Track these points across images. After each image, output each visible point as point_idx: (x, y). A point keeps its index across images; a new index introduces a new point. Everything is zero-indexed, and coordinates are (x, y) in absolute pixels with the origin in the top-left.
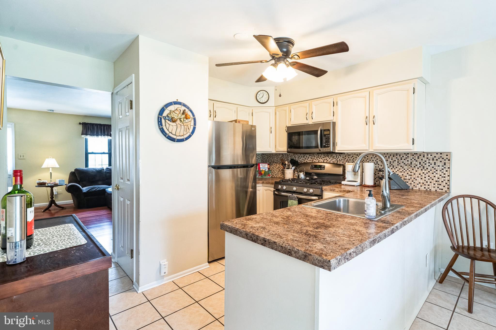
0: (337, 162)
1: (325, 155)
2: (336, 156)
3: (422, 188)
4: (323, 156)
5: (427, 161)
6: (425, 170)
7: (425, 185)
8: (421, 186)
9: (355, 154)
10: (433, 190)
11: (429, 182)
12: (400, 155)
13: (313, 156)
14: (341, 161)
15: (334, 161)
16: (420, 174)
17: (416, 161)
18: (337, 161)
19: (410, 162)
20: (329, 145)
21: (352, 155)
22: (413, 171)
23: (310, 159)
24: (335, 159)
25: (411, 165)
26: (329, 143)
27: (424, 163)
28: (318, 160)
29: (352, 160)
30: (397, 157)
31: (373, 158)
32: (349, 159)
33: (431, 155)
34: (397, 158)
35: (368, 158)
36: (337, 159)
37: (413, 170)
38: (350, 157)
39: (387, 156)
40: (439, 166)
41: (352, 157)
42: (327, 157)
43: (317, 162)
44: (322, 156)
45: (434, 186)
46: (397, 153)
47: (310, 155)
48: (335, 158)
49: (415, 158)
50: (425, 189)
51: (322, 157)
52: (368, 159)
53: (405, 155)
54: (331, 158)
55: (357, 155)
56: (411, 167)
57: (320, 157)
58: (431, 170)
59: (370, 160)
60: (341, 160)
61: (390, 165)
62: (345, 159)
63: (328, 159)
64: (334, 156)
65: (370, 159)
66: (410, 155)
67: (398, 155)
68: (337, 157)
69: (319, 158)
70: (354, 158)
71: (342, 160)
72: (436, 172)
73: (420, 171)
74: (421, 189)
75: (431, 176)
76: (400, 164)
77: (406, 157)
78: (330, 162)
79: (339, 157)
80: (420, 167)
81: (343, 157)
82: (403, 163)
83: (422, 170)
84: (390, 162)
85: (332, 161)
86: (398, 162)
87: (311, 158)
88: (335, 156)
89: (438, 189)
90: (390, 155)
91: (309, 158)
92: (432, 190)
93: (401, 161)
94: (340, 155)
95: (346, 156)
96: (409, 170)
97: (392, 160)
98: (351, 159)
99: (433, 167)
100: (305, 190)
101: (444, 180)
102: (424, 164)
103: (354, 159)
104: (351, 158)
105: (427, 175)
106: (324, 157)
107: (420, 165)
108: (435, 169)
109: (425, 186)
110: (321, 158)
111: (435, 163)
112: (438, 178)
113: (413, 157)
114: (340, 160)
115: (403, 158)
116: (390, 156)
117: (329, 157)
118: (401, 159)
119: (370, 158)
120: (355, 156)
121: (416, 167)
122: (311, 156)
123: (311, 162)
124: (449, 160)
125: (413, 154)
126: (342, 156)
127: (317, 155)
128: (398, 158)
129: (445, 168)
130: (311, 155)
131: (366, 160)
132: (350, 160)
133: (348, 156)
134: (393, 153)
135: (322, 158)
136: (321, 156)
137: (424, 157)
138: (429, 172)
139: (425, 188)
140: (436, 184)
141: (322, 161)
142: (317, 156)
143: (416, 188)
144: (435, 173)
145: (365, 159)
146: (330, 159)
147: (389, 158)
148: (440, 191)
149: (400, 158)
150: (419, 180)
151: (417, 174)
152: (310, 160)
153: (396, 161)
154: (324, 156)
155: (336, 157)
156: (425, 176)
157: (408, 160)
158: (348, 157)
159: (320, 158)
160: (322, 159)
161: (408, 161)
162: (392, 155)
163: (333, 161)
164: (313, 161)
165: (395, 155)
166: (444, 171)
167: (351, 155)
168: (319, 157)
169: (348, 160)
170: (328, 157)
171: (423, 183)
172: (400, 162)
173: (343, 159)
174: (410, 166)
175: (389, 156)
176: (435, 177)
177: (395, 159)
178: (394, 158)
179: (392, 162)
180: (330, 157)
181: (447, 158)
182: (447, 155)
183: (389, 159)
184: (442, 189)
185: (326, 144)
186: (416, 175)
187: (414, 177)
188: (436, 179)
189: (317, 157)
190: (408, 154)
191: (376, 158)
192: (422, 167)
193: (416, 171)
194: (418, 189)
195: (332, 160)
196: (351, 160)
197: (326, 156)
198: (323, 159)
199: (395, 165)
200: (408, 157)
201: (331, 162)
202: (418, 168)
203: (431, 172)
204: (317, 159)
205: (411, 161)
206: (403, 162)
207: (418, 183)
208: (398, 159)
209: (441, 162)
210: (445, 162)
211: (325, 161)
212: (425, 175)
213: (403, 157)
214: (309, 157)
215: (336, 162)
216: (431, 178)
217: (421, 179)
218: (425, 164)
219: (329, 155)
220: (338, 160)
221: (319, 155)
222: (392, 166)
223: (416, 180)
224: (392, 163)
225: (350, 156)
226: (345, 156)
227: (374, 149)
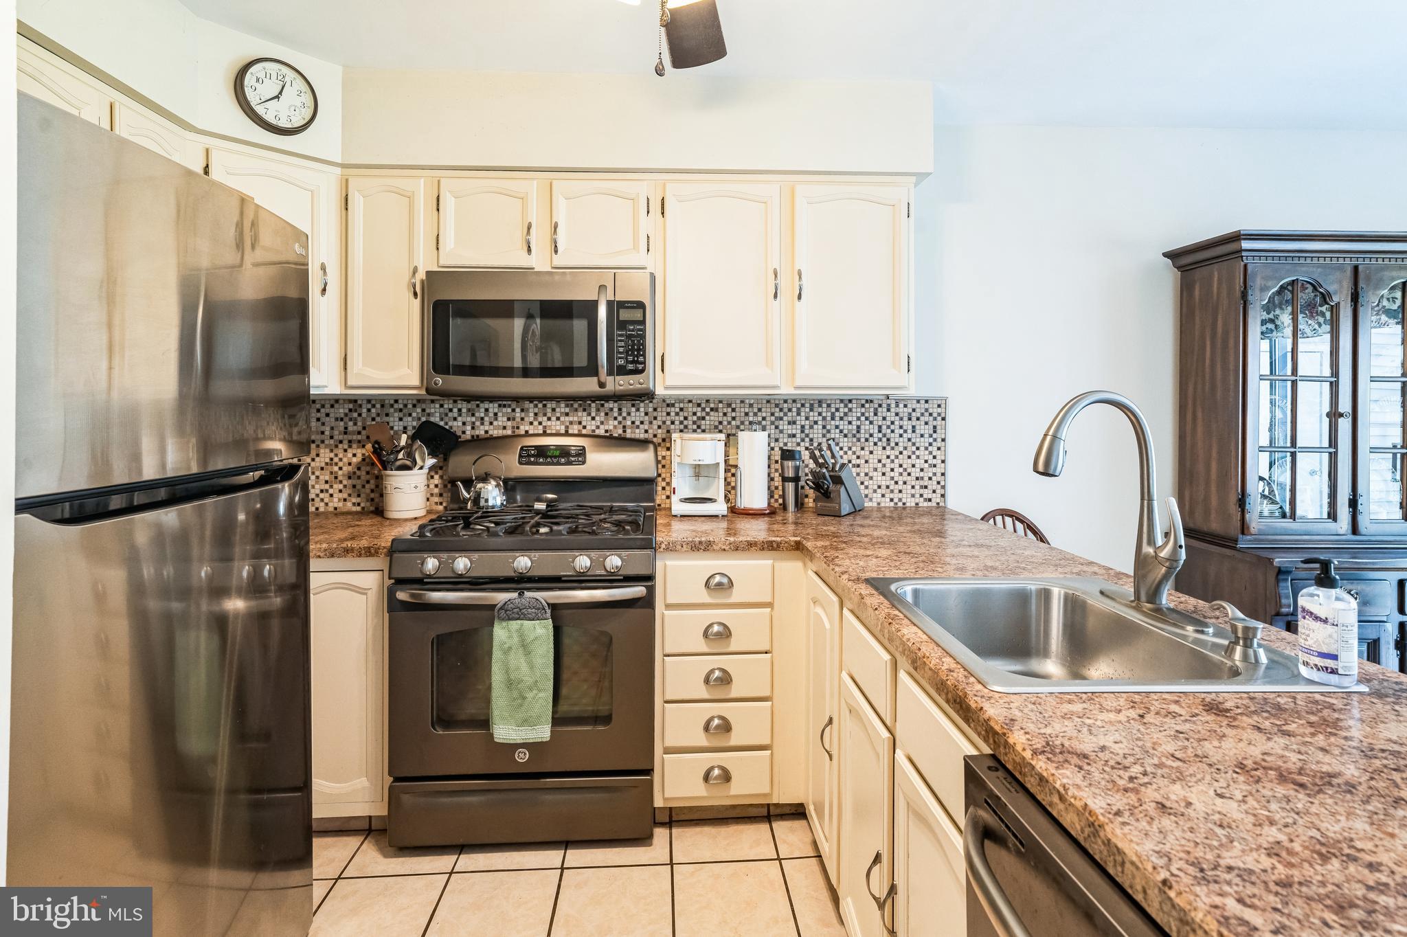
0: (624, 431)
1: (572, 405)
2: (620, 409)
3: (886, 502)
4: (563, 410)
5: (897, 423)
6: (893, 449)
7: (892, 491)
8: (883, 496)
9: (690, 401)
10: (911, 503)
11: (901, 483)
12: (829, 406)
13: (518, 410)
14: (638, 427)
15: (611, 427)
16: (880, 461)
17: (871, 423)
18: (621, 426)
19: (855, 427)
20: (640, 367)
21: (682, 405)
22: (863, 452)
23: (502, 420)
24: (615, 419)
25: (858, 435)
26: (641, 359)
27: (888, 427)
28: (540, 423)
29: (681, 423)
30: (820, 410)
31: (751, 414)
32: (668, 418)
33: (905, 406)
34: (820, 414)
35: (734, 414)
36: (624, 418)
37: (863, 449)
38: (673, 414)
39: (794, 410)
40: (922, 436)
41: (681, 413)
42: (580, 414)
43: (536, 432)
44: (558, 410)
45: (913, 491)
46: (819, 398)
47: (505, 406)
48: (616, 414)
49: (867, 415)
50: (892, 504)
51: (558, 415)
52: (734, 418)
53: (842, 405)
54: (597, 418)
55: (699, 405)
56: (859, 440)
57: (549, 415)
58: (905, 448)
59: (742, 423)
60: (638, 423)
61: (803, 435)
62: (655, 418)
63: (586, 419)
64: (611, 409)
65: (742, 419)
66: (855, 406)
67: (825, 405)
68: (624, 414)
69: (545, 418)
70: (686, 414)
71: (642, 423)
72: (918, 453)
73: (880, 453)
74: (882, 505)
75: (905, 466)
76: (829, 431)
77: (846, 410)
78: (594, 431)
79: (633, 414)
80: (880, 440)
81: (646, 414)
82: (838, 431)
83: (884, 448)
84: (803, 427)
85: (602, 427)
86: (824, 427)
87: (509, 419)
88: (616, 410)
89: (922, 499)
90: (803, 405)
91: (500, 419)
92: (908, 504)
93: (833, 422)
94: (633, 405)
95: (659, 410)
96: (854, 449)
97: (807, 422)
98: (677, 418)
99: (909, 440)
100: (583, 561)
101: (935, 474)
102: (889, 431)
103: (686, 418)
104: (677, 414)
105: (896, 461)
106: (567, 414)
107: (880, 435)
108: (914, 444)
109: (892, 496)
110: (554, 419)
111: (914, 427)
112: (922, 470)
113: (863, 410)
114: (633, 423)
115: (837, 414)
116: (803, 409)
117: (589, 414)
118: (833, 419)
119: (743, 414)
120: (690, 410)
121: (871, 439)
122: (509, 410)
123: (509, 432)
124: (943, 419)
125: (863, 402)
126: (642, 410)
127: (536, 406)
128: (824, 414)
129: (935, 440)
130: (510, 406)
131: (729, 423)
132: (673, 423)
133: (664, 409)
134: (800, 400)
135: (558, 419)
136: (554, 410)
137: (888, 410)
138: (901, 453)
139: (892, 500)
140: (917, 487)
141: (558, 428)
142: (536, 410)
143: (870, 504)
144: (913, 457)
145: (725, 418)
146: (593, 419)
147: (799, 414)
148: (926, 504)
149: (829, 414)
150: (877, 476)
151: (873, 460)
152: (505, 428)
153: (820, 423)
154: (567, 410)
155: (620, 414)
156: (892, 466)
157: (850, 419)
158: (665, 414)
159: (549, 419)
160: (558, 422)
161: (850, 423)
162: (807, 405)
163: (607, 428)
164: (517, 432)
165: (816, 405)
166: (933, 449)
167: (677, 405)
168: (545, 415)
169: (664, 422)
170: (585, 414)
171: (888, 487)
172: (828, 427)
173: (647, 418)
174: (855, 440)
175: (798, 409)
176: (913, 466)
177: (816, 419)
178: (814, 416)
179: (807, 427)
180: (593, 414)
181: (939, 414)
182: (939, 406)
183: (798, 418)
184: (930, 500)
185: (630, 358)
186: (871, 465)
187: (867, 471)
188: (916, 472)
189: (536, 414)
190: (850, 401)
191: (759, 414)
192: (884, 440)
193: (871, 453)
194: (875, 505)
195: (602, 423)
196: (677, 423)
197: (576, 410)
198: (562, 419)
199: (816, 436)
200: (850, 410)
201: (597, 432)
202: (875, 444)
203: (905, 452)
204: (536, 423)
205: (859, 423)
206: (837, 427)
207: (876, 487)
208: (824, 418)
209: (926, 423)
210: (935, 423)
211: (574, 429)
212: (893, 461)
213: (837, 410)
214: (500, 414)
215: (620, 431)
216: (905, 470)
217: (884, 474)
218: (893, 431)
219: (590, 405)
220: (629, 423)
221: (545, 406)
222: (807, 440)
223: (871, 478)
224: (807, 432)
225: (673, 409)
226: (655, 410)
227: (798, 383)
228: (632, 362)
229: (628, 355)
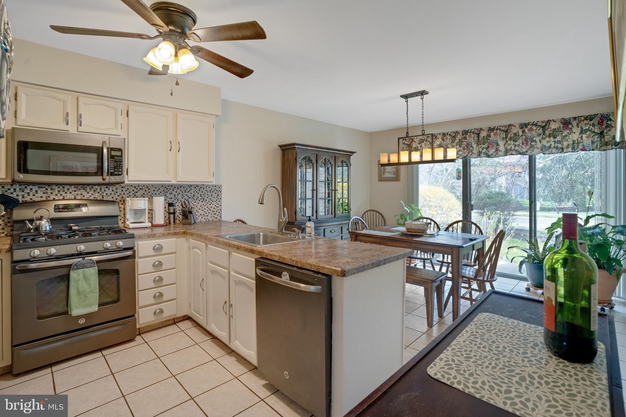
0: (103, 198)
1: (78, 187)
2: (101, 189)
3: (203, 220)
4: (73, 189)
5: (206, 193)
6: (205, 202)
7: (205, 216)
8: (202, 218)
9: (131, 186)
10: (211, 219)
11: (207, 213)
12: (184, 188)
13: (49, 189)
14: (109, 196)
15: (97, 196)
16: (201, 206)
17: (198, 193)
18: (101, 196)
19: (193, 195)
20: (120, 173)
21: (128, 187)
22: (195, 203)
23: (40, 194)
24: (99, 193)
25: (194, 198)
26: (120, 170)
27: (204, 195)
28: (61, 195)
29: (128, 194)
30: (181, 189)
31: (156, 191)
32: (122, 192)
33: (209, 188)
34: (181, 191)
35: (149, 191)
36: (103, 193)
37: (195, 202)
38: (124, 191)
39: (172, 189)
40: (214, 197)
41: (128, 190)
42: (82, 191)
43: (59, 199)
44: (70, 189)
45: (211, 216)
46: (181, 185)
47: (42, 187)
48: (99, 191)
49: (197, 191)
50: (205, 220)
51: (71, 191)
52: (149, 192)
53: (188, 187)
54: (90, 192)
55: (135, 187)
56: (194, 199)
57: (66, 191)
58: (209, 202)
59: (152, 194)
60: (109, 194)
61: (175, 198)
62: (117, 192)
63: (84, 193)
64: (97, 189)
65: (152, 192)
66: (193, 188)
67: (182, 188)
68: (103, 191)
69: (64, 193)
70: (130, 191)
71: (111, 194)
72: (213, 203)
73: (201, 203)
74: (202, 220)
75: (209, 207)
76: (184, 197)
77: (190, 189)
78: (88, 198)
79: (107, 191)
80: (201, 199)
81: (113, 191)
82: (187, 196)
83: (202, 202)
84: (175, 195)
85: (92, 196)
86: (182, 195)
87: (44, 193)
88: (99, 189)
89: (214, 218)
90: (175, 187)
91: (38, 193)
92: (210, 220)
93: (185, 193)
94: (107, 187)
95: (118, 189)
96: (192, 202)
97: (176, 193)
98: (126, 192)
99: (210, 199)
100: (108, 244)
101: (218, 210)
102: (204, 196)
103: (130, 192)
104: (126, 191)
105: (206, 206)
106: (75, 191)
107: (201, 197)
108: (212, 200)
109: (205, 217)
110: (68, 193)
111: (212, 195)
112: (214, 208)
113: (195, 189)
114: (107, 194)
115: (187, 191)
116: (175, 189)
117: (86, 191)
118: (185, 192)
119: (153, 191)
120: (131, 189)
121: (198, 199)
122: (44, 189)
123: (44, 199)
124: (221, 192)
125: (196, 186)
126: (111, 189)
127: (59, 187)
128: (182, 191)
129: (218, 199)
130: (44, 187)
131: (147, 194)
132: (124, 194)
133: (120, 189)
134: (174, 185)
135: (71, 193)
136: (68, 189)
137: (204, 189)
138: (208, 203)
139: (205, 219)
140: (213, 214)
141: (71, 197)
142: (59, 189)
143: (198, 221)
144: (211, 204)
145: (146, 192)
146: (88, 193)
147: (173, 191)
148: (215, 219)
149: (184, 190)
150: (200, 211)
151: (199, 205)
152: (42, 197)
153: (181, 193)
154: (75, 189)
155: (101, 191)
156: (205, 207)
157: (191, 192)
158: (121, 191)
159: (66, 193)
160: (71, 194)
161: (191, 193)
162: (176, 187)
163: (94, 196)
164: (49, 199)
165: (179, 187)
166: (217, 202)
167: (126, 187)
168: (64, 191)
169: (120, 194)
170: (84, 191)
171: (203, 215)
172: (184, 195)
173: (113, 192)
174: (193, 199)
175: (173, 189)
176: (212, 207)
177: (179, 192)
178: (179, 191)
179: (176, 195)
180: (88, 191)
181: (219, 190)
182: (219, 188)
183: (173, 192)
184: (217, 218)
185: (116, 170)
186: (198, 208)
187: (197, 209)
188: (212, 209)
189: (59, 191)
190: (191, 186)
191: (159, 190)
192: (202, 199)
193: (198, 203)
194: (199, 221)
195: (92, 194)
196: (126, 194)
197: (80, 189)
198: (73, 193)
199: (179, 198)
200: (191, 189)
201: (90, 198)
202: (199, 200)
203: (209, 203)
204: (59, 195)
205: (194, 193)
206: (187, 195)
207: (200, 215)
208: (182, 192)
209: (215, 193)
210: (218, 193)
211: (79, 197)
212: (205, 206)
213: (187, 189)
214: (39, 191)
215: (101, 198)
216: (209, 209)
217: (202, 210)
218: (205, 196)
219: (86, 187)
220: (105, 194)
221: (64, 187)
222: (176, 199)
223: (198, 212)
224: (176, 197)
225: (124, 189)
226: (116, 189)
227: (178, 180)
228: (116, 171)
229: (115, 168)
